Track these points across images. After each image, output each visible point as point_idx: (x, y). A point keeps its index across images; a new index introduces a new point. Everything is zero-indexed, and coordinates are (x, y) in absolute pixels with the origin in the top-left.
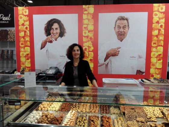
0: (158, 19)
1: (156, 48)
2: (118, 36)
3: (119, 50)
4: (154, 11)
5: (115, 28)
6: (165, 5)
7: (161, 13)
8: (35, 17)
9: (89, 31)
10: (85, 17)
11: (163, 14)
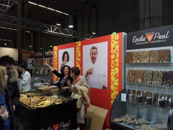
0: (114, 46)
1: (114, 69)
2: (92, 60)
3: (93, 70)
4: (111, 40)
5: (90, 54)
6: (119, 34)
7: (116, 40)
8: (59, 51)
9: (79, 58)
10: (77, 49)
11: (117, 41)
